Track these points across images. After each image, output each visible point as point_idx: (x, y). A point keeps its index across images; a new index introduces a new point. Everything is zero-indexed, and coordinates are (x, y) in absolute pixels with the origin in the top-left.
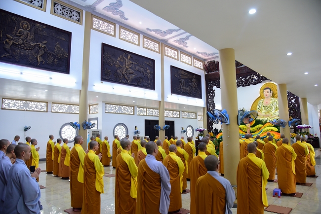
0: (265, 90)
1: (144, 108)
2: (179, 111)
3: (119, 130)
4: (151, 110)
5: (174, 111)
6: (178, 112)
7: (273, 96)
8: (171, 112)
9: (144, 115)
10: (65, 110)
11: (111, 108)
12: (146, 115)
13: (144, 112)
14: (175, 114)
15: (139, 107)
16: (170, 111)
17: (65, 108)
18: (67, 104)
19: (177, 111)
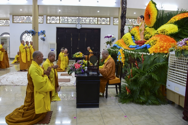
1: (56, 16)
2: (110, 18)
3: (27, 37)
4: (66, 17)
5: (101, 17)
6: (108, 19)
8: (97, 18)
9: (56, 23)
10: (3, 24)
11: (20, 19)
12: (59, 23)
13: (57, 20)
14: (104, 21)
15: (50, 16)
16: (95, 17)
17: (3, 22)
18: (4, 20)
19: (106, 18)
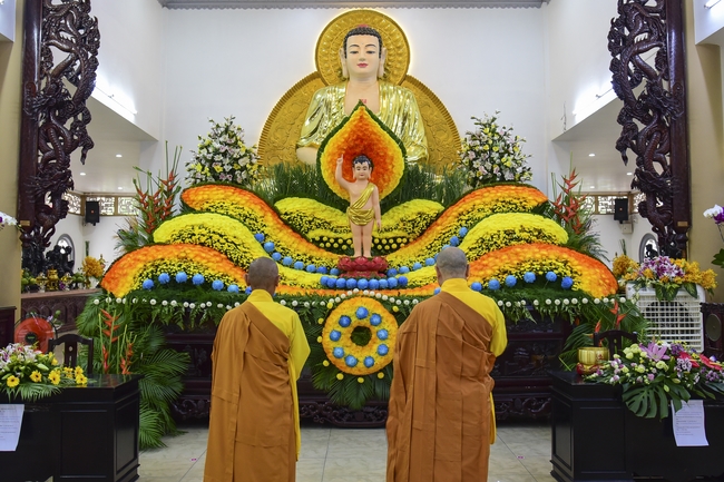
0: (352, 40)
7: (385, 79)
